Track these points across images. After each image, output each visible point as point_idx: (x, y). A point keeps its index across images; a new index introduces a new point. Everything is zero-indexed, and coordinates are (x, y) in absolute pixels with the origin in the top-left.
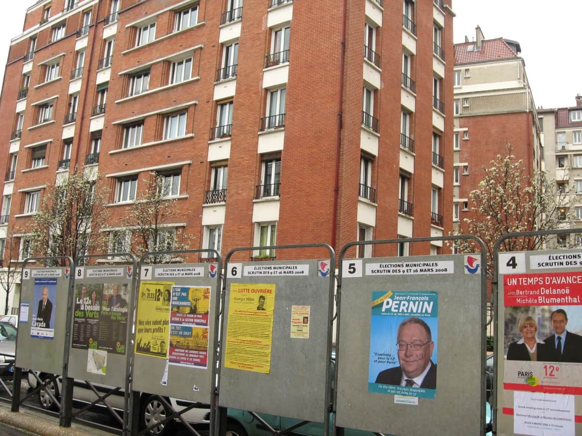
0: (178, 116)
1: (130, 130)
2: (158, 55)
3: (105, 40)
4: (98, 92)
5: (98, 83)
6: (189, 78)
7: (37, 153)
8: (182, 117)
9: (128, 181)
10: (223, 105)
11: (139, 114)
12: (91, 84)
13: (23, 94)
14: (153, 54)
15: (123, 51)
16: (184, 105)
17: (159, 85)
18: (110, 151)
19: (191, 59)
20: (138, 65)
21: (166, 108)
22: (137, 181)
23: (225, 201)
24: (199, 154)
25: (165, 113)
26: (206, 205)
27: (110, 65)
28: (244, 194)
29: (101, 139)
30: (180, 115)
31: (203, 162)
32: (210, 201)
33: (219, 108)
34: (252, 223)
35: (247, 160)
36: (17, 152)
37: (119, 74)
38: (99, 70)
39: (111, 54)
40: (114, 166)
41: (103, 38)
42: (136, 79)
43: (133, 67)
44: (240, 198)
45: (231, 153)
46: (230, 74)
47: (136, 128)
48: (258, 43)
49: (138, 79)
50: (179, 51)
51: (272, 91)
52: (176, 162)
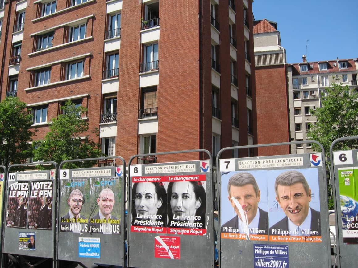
0: (77, 64)
1: (40, 74)
2: (59, 22)
3: (18, 12)
4: (13, 48)
5: (13, 42)
6: (84, 38)
8: (79, 64)
9: (40, 109)
10: (110, 56)
11: (46, 63)
12: (8, 42)
14: (56, 22)
15: (33, 19)
16: (82, 55)
17: (62, 42)
18: (25, 88)
19: (85, 24)
20: (45, 29)
21: (68, 58)
22: (47, 109)
23: (116, 121)
24: (94, 89)
25: (68, 61)
26: (102, 124)
27: (22, 30)
28: (131, 115)
29: (17, 80)
30: (78, 63)
31: (98, 95)
32: (105, 121)
33: (108, 57)
34: (138, 135)
35: (131, 92)
37: (30, 35)
38: (14, 33)
39: (22, 22)
40: (29, 99)
41: (17, 11)
42: (42, 39)
43: (41, 30)
44: (128, 118)
45: (119, 88)
46: (116, 34)
47: (45, 72)
48: (136, 13)
49: (44, 39)
50: (76, 19)
51: (147, 46)
52: (78, 94)
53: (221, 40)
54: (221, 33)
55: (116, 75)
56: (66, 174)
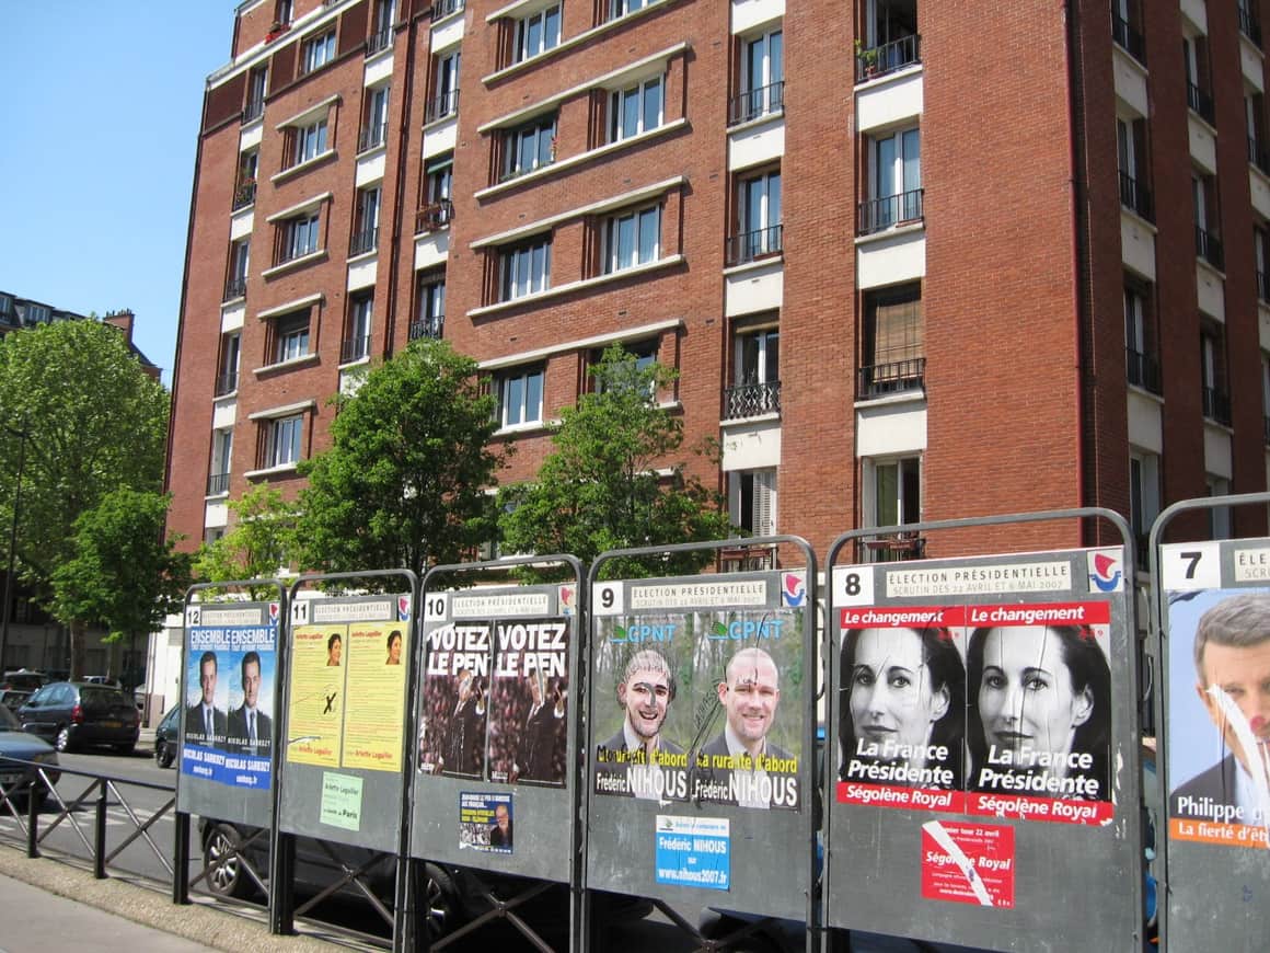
0: (637, 217)
1: (516, 257)
2: (576, 75)
3: (436, 56)
4: (427, 177)
5: (427, 155)
6: (656, 125)
7: (286, 327)
8: (646, 218)
9: (519, 377)
10: (749, 183)
11: (537, 218)
12: (410, 158)
13: (245, 195)
14: (562, 76)
15: (485, 76)
16: (653, 187)
17: (585, 146)
18: (470, 309)
19: (659, 79)
20: (526, 105)
21: (606, 198)
22: (542, 376)
23: (778, 410)
24: (700, 302)
25: (605, 210)
26: (728, 422)
27: (451, 113)
28: (828, 390)
29: (443, 284)
30: (642, 213)
31: (712, 321)
32: (739, 411)
33: (742, 189)
34: (856, 459)
35: (830, 308)
36: (239, 331)
37: (480, 129)
38: (427, 126)
39: (452, 87)
40: (483, 344)
41: (433, 50)
42: (520, 139)
43: (512, 111)
44: (818, 400)
45: (786, 294)
46: (766, 105)
47: (531, 252)
48: (834, 26)
49: (526, 140)
50: (629, 62)
51: (879, 138)
52: (643, 322)
53: (1151, 99)
54: (1152, 72)
55: (772, 250)
56: (611, 598)
